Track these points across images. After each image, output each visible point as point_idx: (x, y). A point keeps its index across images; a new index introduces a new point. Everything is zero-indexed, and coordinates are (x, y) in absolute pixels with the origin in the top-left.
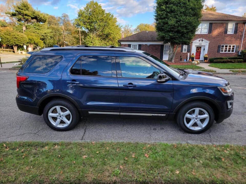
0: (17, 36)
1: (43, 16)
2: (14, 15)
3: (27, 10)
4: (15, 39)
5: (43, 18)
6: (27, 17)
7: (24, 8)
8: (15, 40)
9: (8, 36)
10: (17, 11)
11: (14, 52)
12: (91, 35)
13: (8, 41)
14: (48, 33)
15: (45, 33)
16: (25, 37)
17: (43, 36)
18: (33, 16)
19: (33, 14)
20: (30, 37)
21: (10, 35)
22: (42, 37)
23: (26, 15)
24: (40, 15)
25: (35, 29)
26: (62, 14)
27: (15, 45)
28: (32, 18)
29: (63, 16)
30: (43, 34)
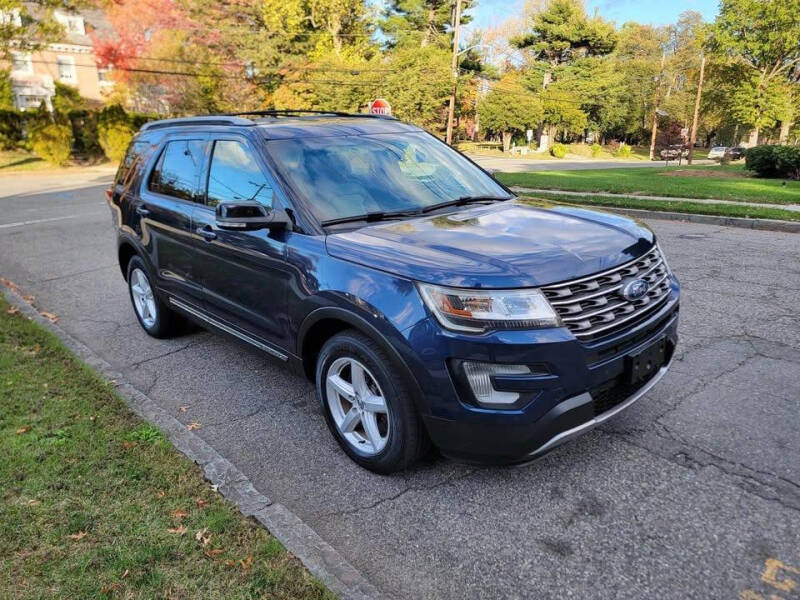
0: (515, 105)
1: (606, 34)
2: (528, 43)
3: (565, 20)
4: (509, 113)
5: (605, 41)
6: (558, 44)
7: (558, 18)
8: (507, 116)
9: (494, 106)
10: (538, 31)
11: (502, 149)
12: (762, 79)
13: (493, 120)
14: (613, 86)
15: (603, 89)
16: (535, 107)
17: (592, 96)
18: (576, 39)
19: (577, 33)
20: (552, 104)
21: (500, 102)
22: (592, 102)
23: (559, 38)
24: (598, 30)
25: (574, 77)
26: (681, 15)
27: (506, 129)
28: (576, 45)
29: (682, 20)
30: (595, 92)
